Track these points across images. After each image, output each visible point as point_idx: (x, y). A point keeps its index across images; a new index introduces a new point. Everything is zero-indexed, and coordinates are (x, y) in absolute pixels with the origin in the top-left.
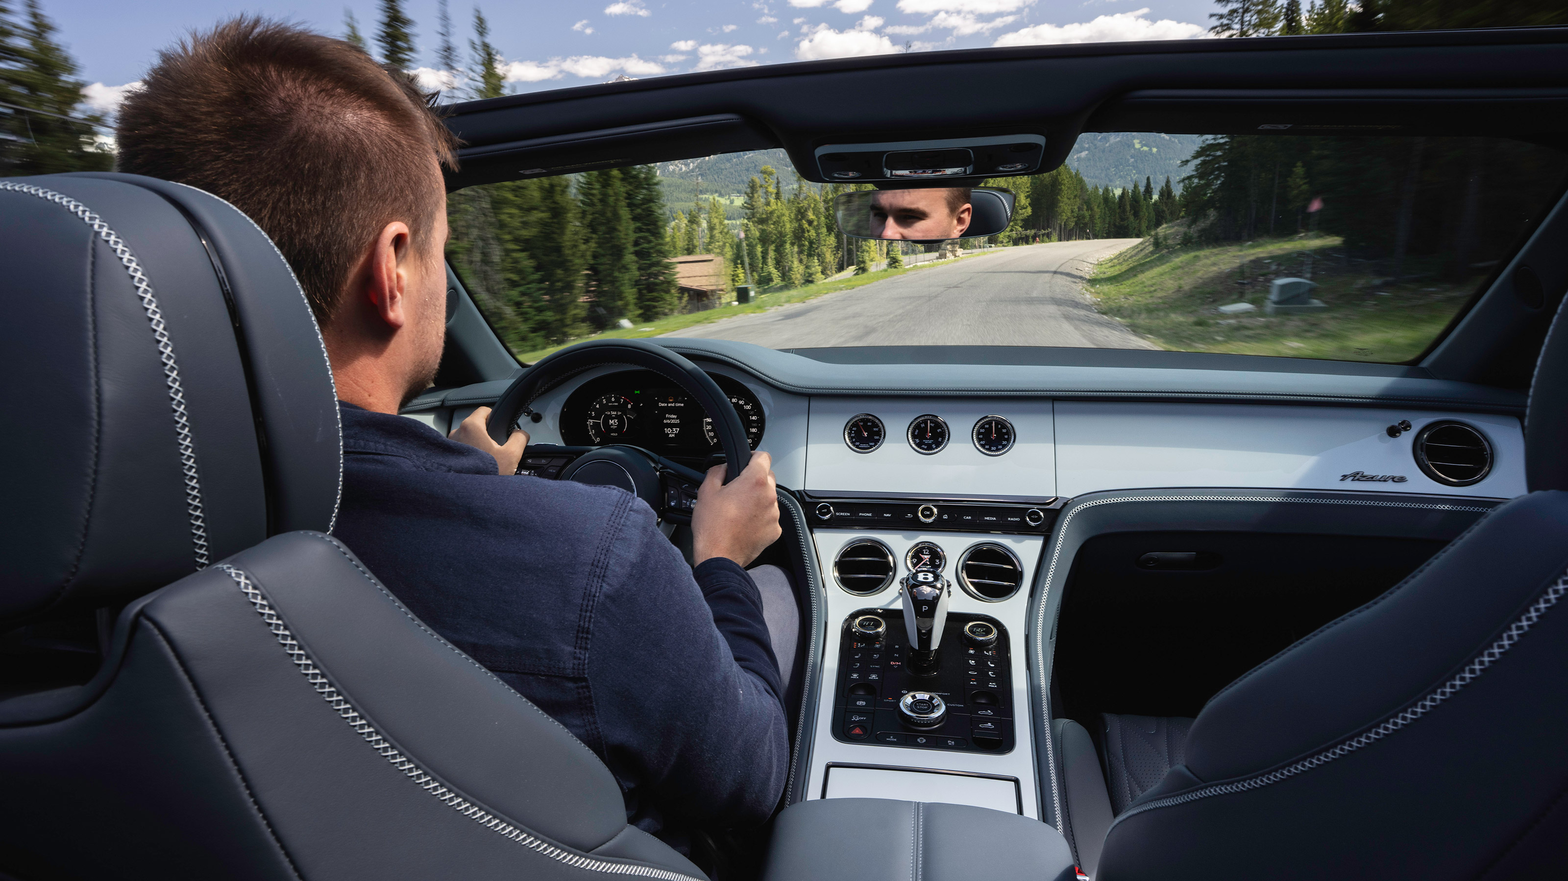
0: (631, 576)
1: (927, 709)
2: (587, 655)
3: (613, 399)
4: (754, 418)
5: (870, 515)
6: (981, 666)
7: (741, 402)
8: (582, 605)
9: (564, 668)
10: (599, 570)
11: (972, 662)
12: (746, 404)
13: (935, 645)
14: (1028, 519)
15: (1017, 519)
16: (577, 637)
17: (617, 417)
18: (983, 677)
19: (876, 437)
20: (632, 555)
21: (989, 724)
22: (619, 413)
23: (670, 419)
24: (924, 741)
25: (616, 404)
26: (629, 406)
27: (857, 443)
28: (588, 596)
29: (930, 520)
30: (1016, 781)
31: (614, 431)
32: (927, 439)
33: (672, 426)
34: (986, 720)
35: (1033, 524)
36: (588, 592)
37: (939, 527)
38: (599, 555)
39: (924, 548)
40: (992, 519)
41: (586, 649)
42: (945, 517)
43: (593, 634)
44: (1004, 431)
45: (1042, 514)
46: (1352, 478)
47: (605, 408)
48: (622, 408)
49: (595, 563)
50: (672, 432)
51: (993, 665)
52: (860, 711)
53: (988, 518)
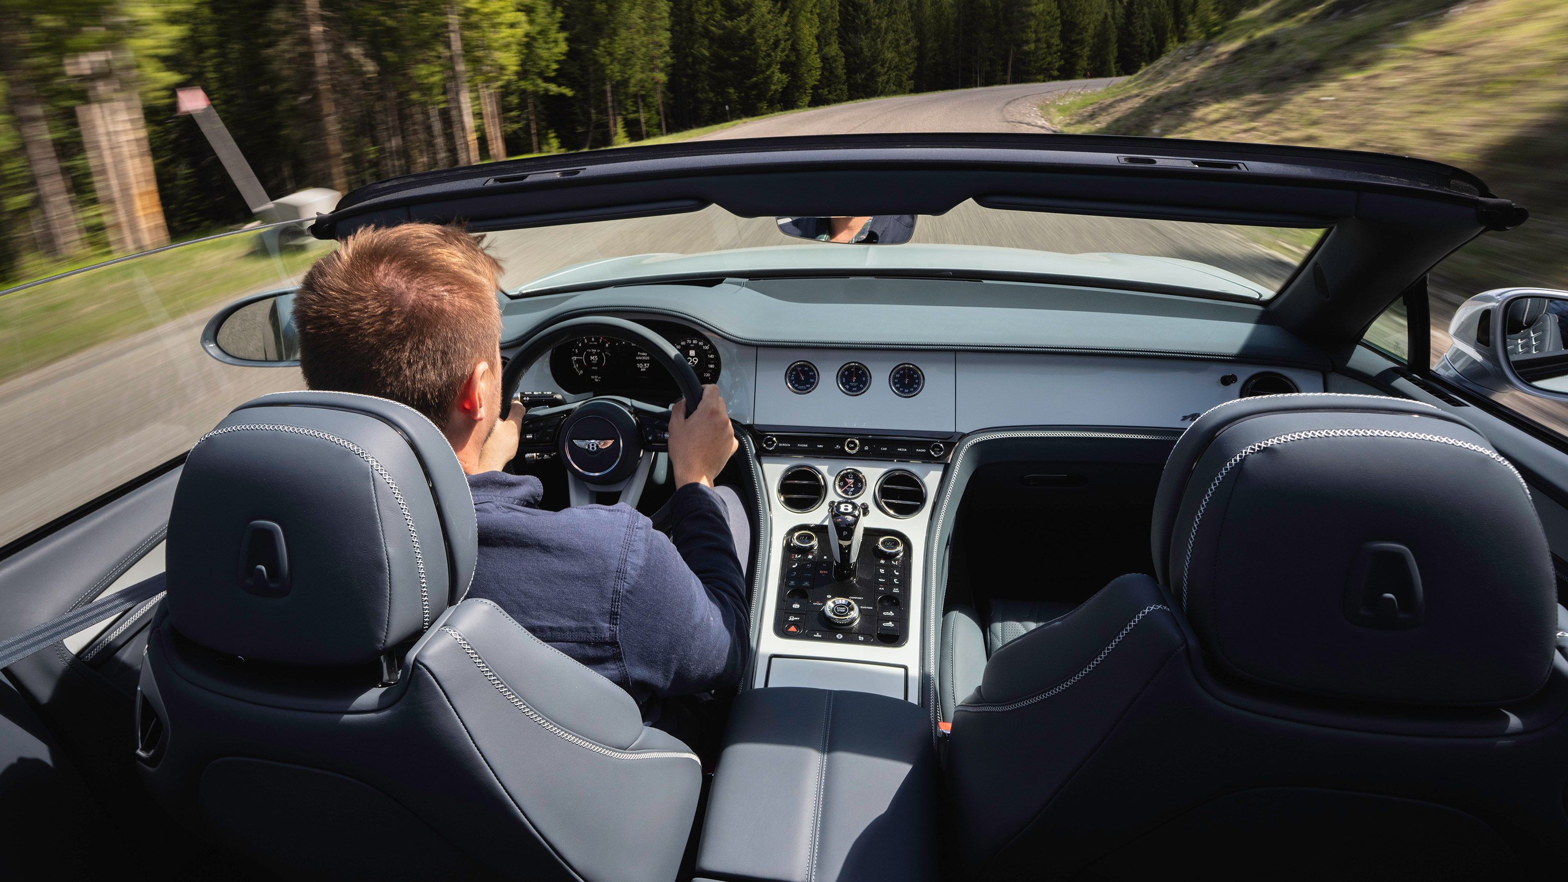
0: (640, 575)
1: (844, 612)
2: (618, 628)
3: (593, 339)
4: (711, 356)
5: (806, 446)
6: (889, 576)
7: (700, 343)
8: (613, 598)
9: (604, 638)
10: (621, 574)
11: (882, 571)
12: (705, 345)
13: (854, 558)
14: (933, 453)
15: (923, 451)
16: (611, 618)
17: (596, 354)
18: (890, 584)
19: (812, 380)
20: (640, 562)
21: (891, 623)
22: (599, 351)
23: (641, 356)
24: (842, 637)
25: (596, 343)
26: (607, 345)
27: (797, 385)
28: (616, 592)
29: (854, 452)
30: (906, 668)
31: (595, 365)
32: (852, 382)
33: (643, 362)
34: (888, 619)
35: (936, 456)
36: (616, 590)
37: (863, 456)
38: (620, 565)
39: (849, 473)
40: (903, 450)
41: (616, 624)
42: (866, 448)
43: (620, 615)
44: (916, 376)
45: (941, 445)
46: (1190, 418)
47: (586, 346)
48: (601, 346)
49: (619, 570)
50: (644, 367)
51: (897, 574)
52: (795, 613)
53: (900, 450)
